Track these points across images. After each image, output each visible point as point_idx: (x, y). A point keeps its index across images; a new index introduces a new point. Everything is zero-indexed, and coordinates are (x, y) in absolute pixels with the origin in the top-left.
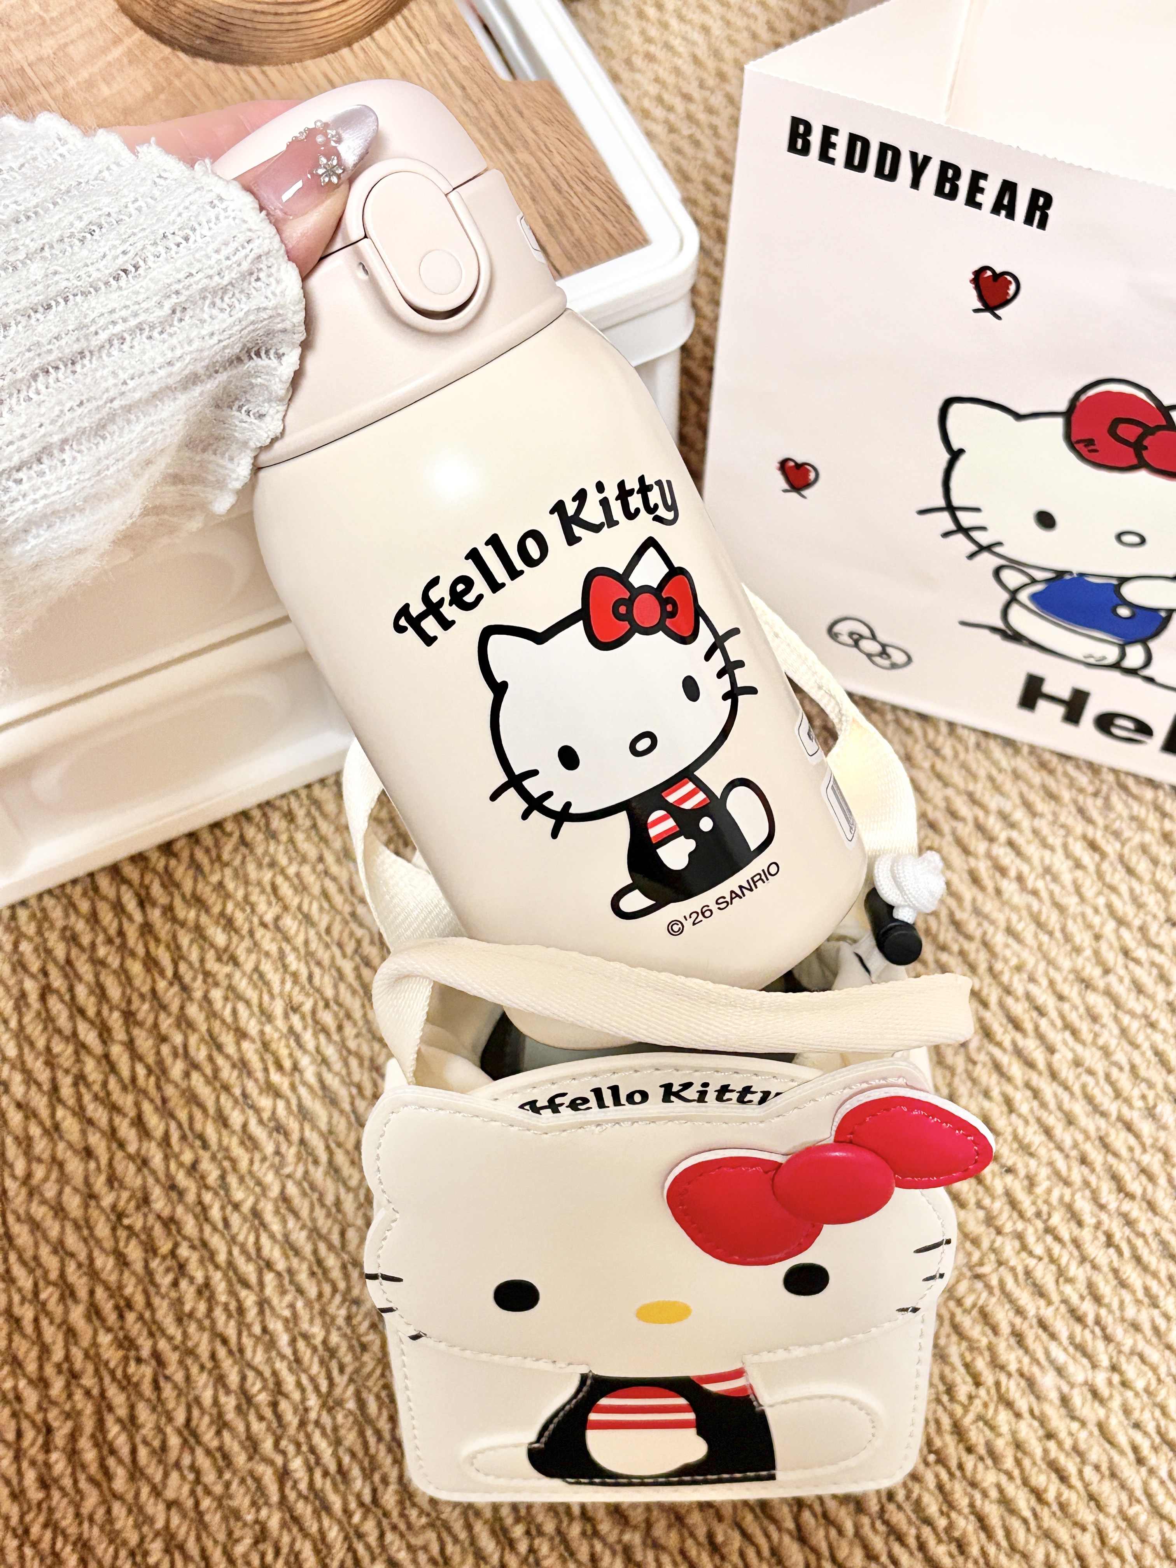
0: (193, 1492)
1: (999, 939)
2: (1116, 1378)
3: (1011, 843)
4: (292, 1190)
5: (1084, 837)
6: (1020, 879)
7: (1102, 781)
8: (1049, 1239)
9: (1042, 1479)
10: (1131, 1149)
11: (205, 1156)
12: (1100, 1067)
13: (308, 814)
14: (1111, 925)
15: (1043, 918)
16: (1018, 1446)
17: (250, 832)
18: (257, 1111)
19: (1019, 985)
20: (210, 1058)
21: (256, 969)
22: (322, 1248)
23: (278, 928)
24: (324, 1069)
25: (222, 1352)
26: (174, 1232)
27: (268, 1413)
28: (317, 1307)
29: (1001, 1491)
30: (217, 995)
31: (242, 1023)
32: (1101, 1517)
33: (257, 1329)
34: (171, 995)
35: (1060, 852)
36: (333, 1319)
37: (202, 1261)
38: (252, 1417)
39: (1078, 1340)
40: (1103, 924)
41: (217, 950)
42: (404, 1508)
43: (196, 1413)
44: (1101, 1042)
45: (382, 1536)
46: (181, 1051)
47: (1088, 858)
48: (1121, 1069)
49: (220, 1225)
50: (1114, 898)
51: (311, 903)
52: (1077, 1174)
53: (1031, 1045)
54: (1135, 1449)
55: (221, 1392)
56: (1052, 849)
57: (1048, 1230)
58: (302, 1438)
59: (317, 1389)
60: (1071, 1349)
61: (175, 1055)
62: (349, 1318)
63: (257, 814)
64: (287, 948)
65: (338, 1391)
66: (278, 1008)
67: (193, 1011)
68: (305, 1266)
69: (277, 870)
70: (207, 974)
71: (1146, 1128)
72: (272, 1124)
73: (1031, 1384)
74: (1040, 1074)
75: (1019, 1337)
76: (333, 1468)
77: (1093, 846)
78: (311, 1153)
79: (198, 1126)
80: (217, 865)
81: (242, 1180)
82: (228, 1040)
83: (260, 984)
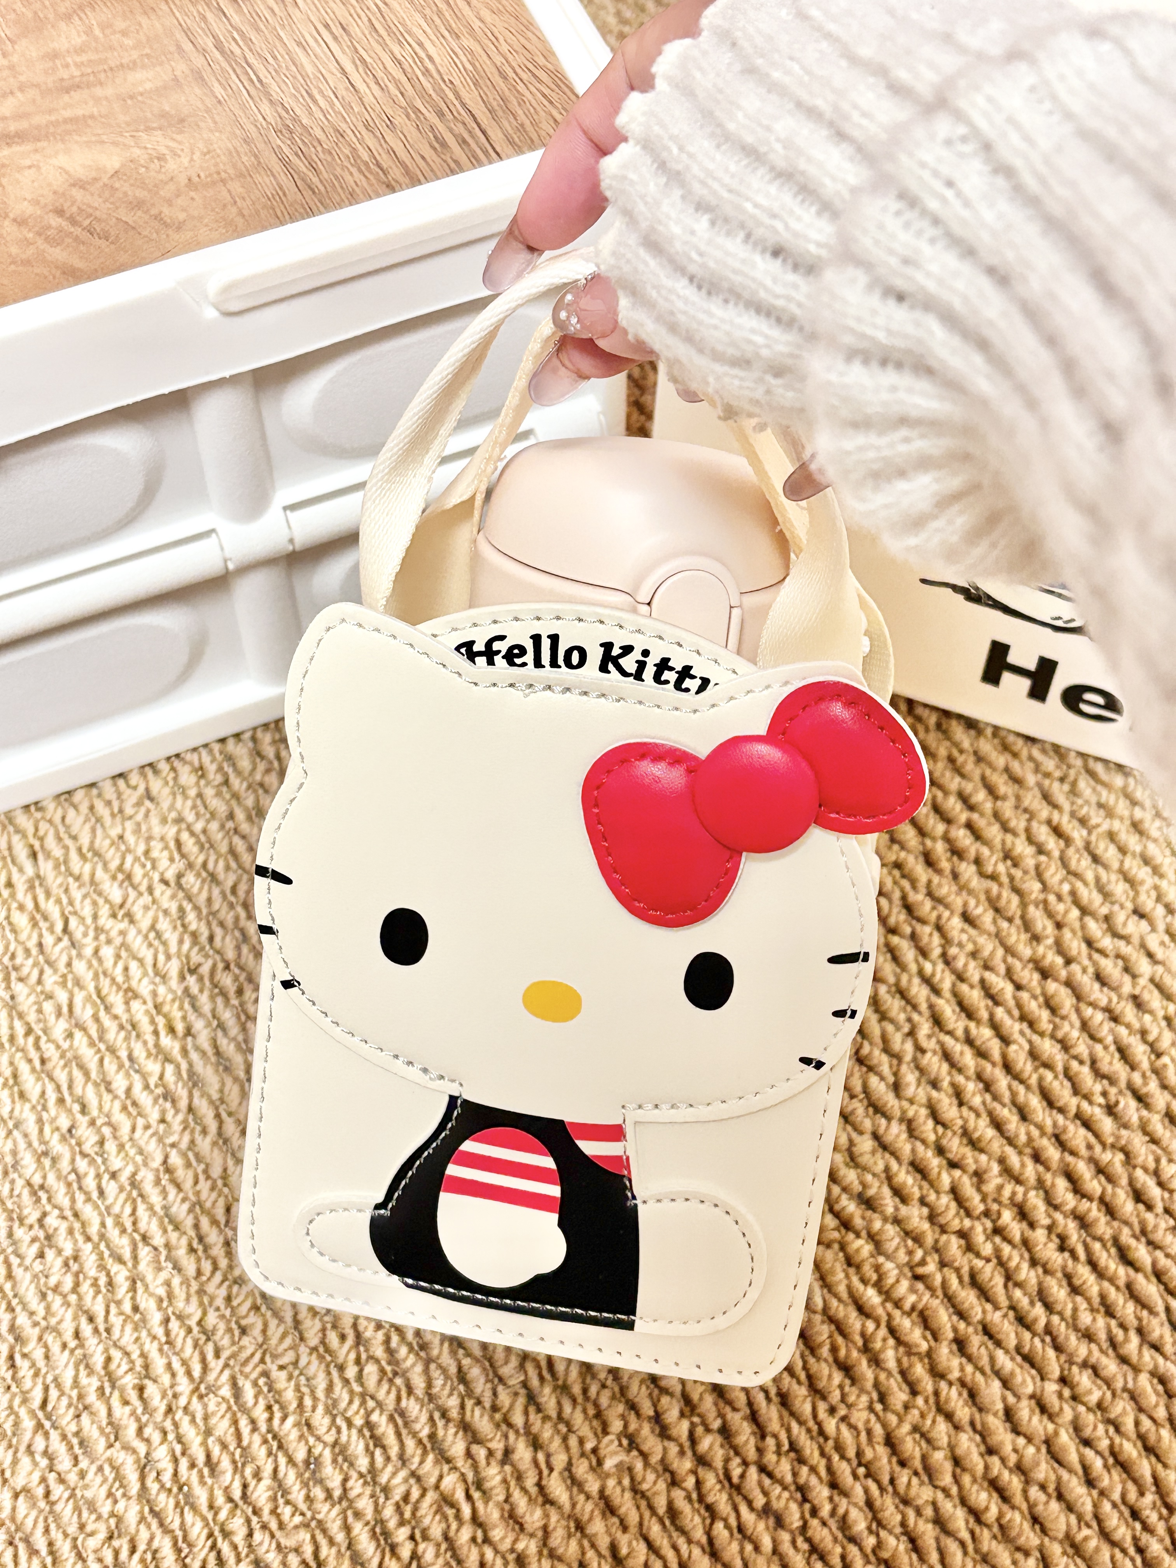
0: (43, 1480)
1: (955, 924)
2: (1067, 1393)
3: (969, 826)
4: (175, 1159)
5: (1049, 822)
6: (978, 862)
7: (1069, 767)
8: (997, 1239)
9: (981, 1497)
10: (1089, 1147)
11: (83, 1121)
12: (1059, 1058)
13: (220, 769)
14: (1075, 913)
15: (1003, 903)
16: (957, 1461)
17: (156, 785)
18: (144, 1076)
19: (974, 972)
20: (96, 1019)
21: (153, 927)
22: (205, 1222)
23: (179, 886)
24: (220, 1033)
25: (86, 1330)
26: (44, 1200)
27: (133, 1396)
28: (195, 1286)
29: (936, 1509)
30: (107, 952)
31: (134, 983)
32: (1046, 1540)
33: (127, 1307)
34: (59, 952)
35: (1023, 836)
36: (212, 1299)
37: (71, 1232)
38: (115, 1402)
39: (1026, 1349)
40: (1067, 912)
41: (112, 906)
42: (276, 1507)
43: (54, 1393)
44: (1060, 1034)
45: (250, 1535)
46: (65, 1009)
47: (1052, 844)
48: (1081, 1062)
49: (95, 1195)
50: (1079, 885)
51: (216, 862)
52: (1030, 1171)
53: (985, 1034)
54: (1086, 1469)
55: (83, 1373)
56: (1015, 834)
57: (998, 1231)
58: (168, 1425)
59: (189, 1373)
60: (1019, 1359)
61: (59, 1014)
62: (229, 1299)
63: (164, 767)
64: (188, 907)
65: (211, 1377)
66: (173, 968)
67: (80, 967)
68: (184, 1241)
69: (184, 826)
70: (99, 930)
71: (1107, 1125)
72: (159, 1091)
73: (973, 1395)
74: (994, 1064)
75: (960, 1344)
76: (201, 1459)
77: (1057, 831)
78: (198, 1120)
79: (78, 1091)
80: (118, 818)
81: (121, 1147)
82: (116, 1000)
83: (156, 943)
